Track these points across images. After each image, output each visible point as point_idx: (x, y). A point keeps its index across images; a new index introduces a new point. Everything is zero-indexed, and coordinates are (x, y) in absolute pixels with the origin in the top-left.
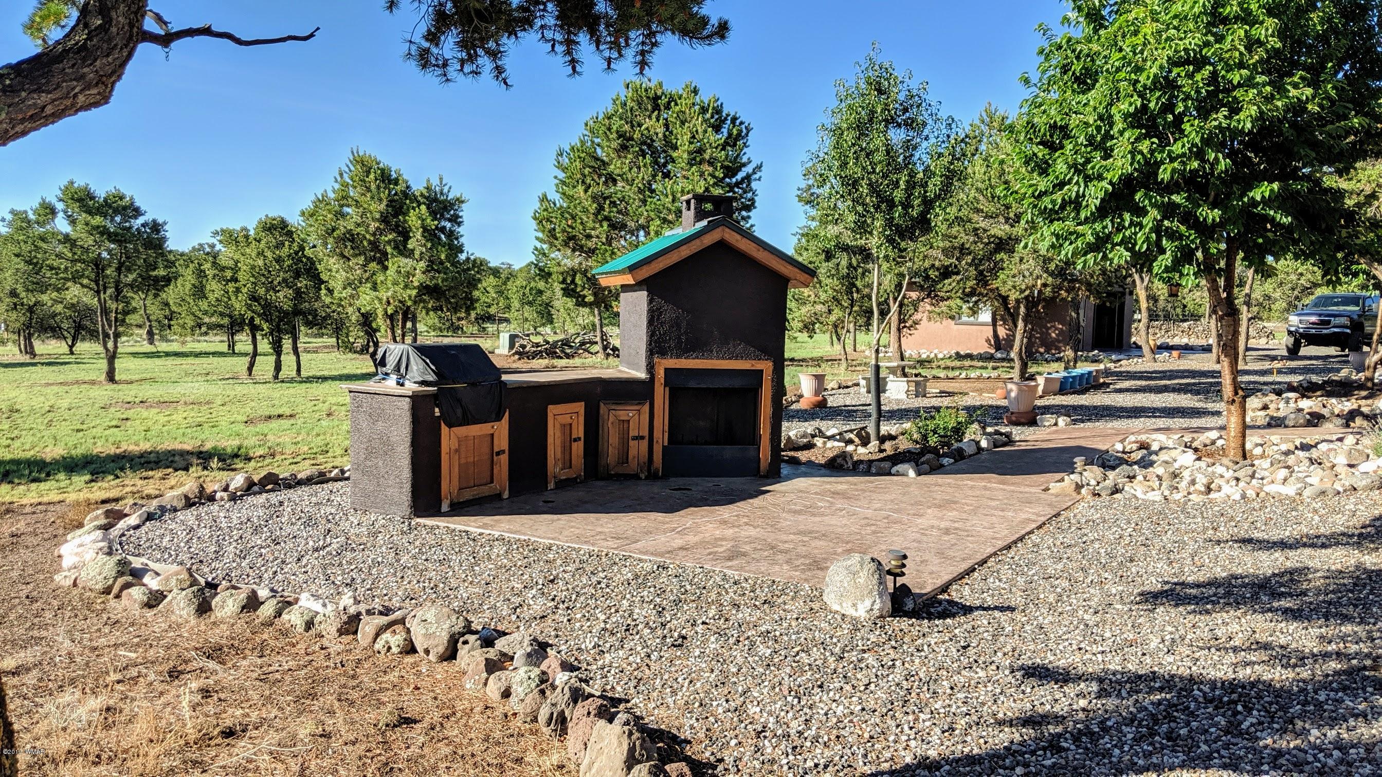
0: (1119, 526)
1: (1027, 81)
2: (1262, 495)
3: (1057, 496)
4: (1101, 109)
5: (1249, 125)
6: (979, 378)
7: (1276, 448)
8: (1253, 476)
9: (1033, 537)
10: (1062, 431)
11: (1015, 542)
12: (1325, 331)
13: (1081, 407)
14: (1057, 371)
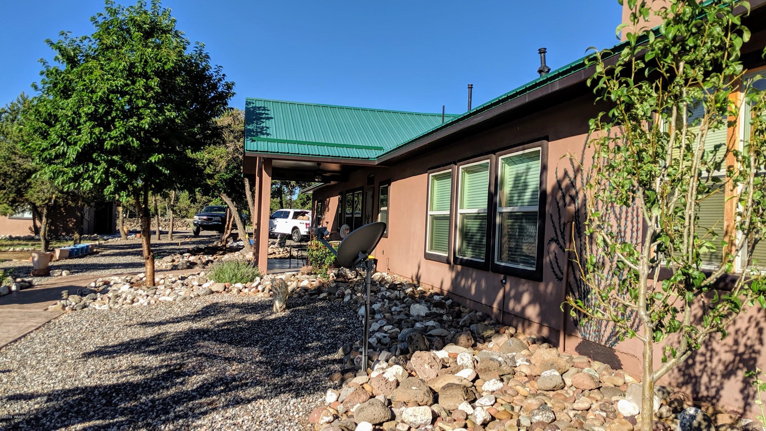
0: (82, 324)
1: (36, 88)
2: (158, 302)
3: (51, 312)
4: (74, 109)
5: (147, 126)
6: (22, 251)
7: (170, 280)
8: (155, 294)
9: (32, 334)
10: (64, 278)
11: (20, 338)
12: (210, 224)
13: (79, 265)
14: (69, 246)
